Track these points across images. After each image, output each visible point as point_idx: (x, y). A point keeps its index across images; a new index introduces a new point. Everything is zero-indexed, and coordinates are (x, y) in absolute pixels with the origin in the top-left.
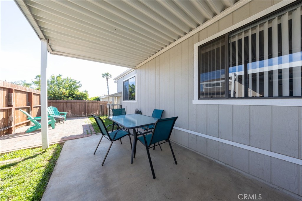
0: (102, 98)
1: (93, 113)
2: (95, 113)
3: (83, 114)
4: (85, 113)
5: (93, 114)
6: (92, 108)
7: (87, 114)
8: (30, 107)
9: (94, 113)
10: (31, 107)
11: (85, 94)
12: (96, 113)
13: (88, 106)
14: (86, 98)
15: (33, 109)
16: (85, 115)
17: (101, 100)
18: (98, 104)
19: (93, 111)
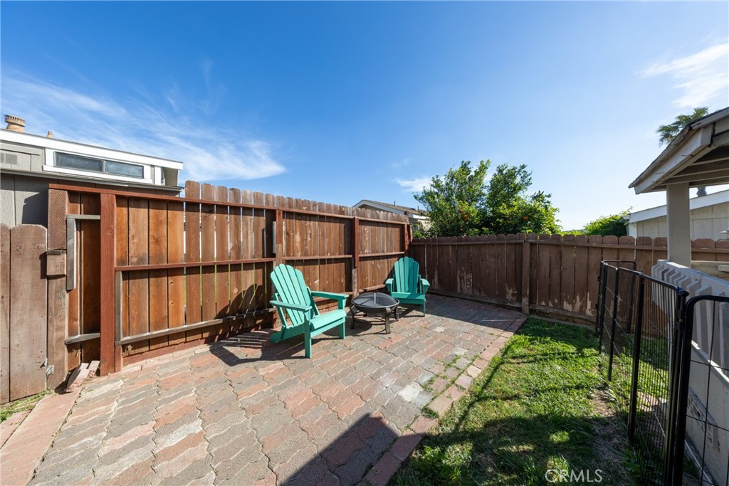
0: (638, 223)
1: (561, 303)
2: (573, 304)
3: (509, 297)
4: (519, 297)
5: (562, 309)
6: (555, 273)
7: (525, 301)
8: (351, 256)
9: (567, 306)
10: (354, 256)
11: (534, 210)
12: (578, 304)
13: (535, 264)
14: (538, 226)
15: (358, 263)
16: (517, 305)
17: (633, 233)
18: (594, 257)
19: (558, 291)
